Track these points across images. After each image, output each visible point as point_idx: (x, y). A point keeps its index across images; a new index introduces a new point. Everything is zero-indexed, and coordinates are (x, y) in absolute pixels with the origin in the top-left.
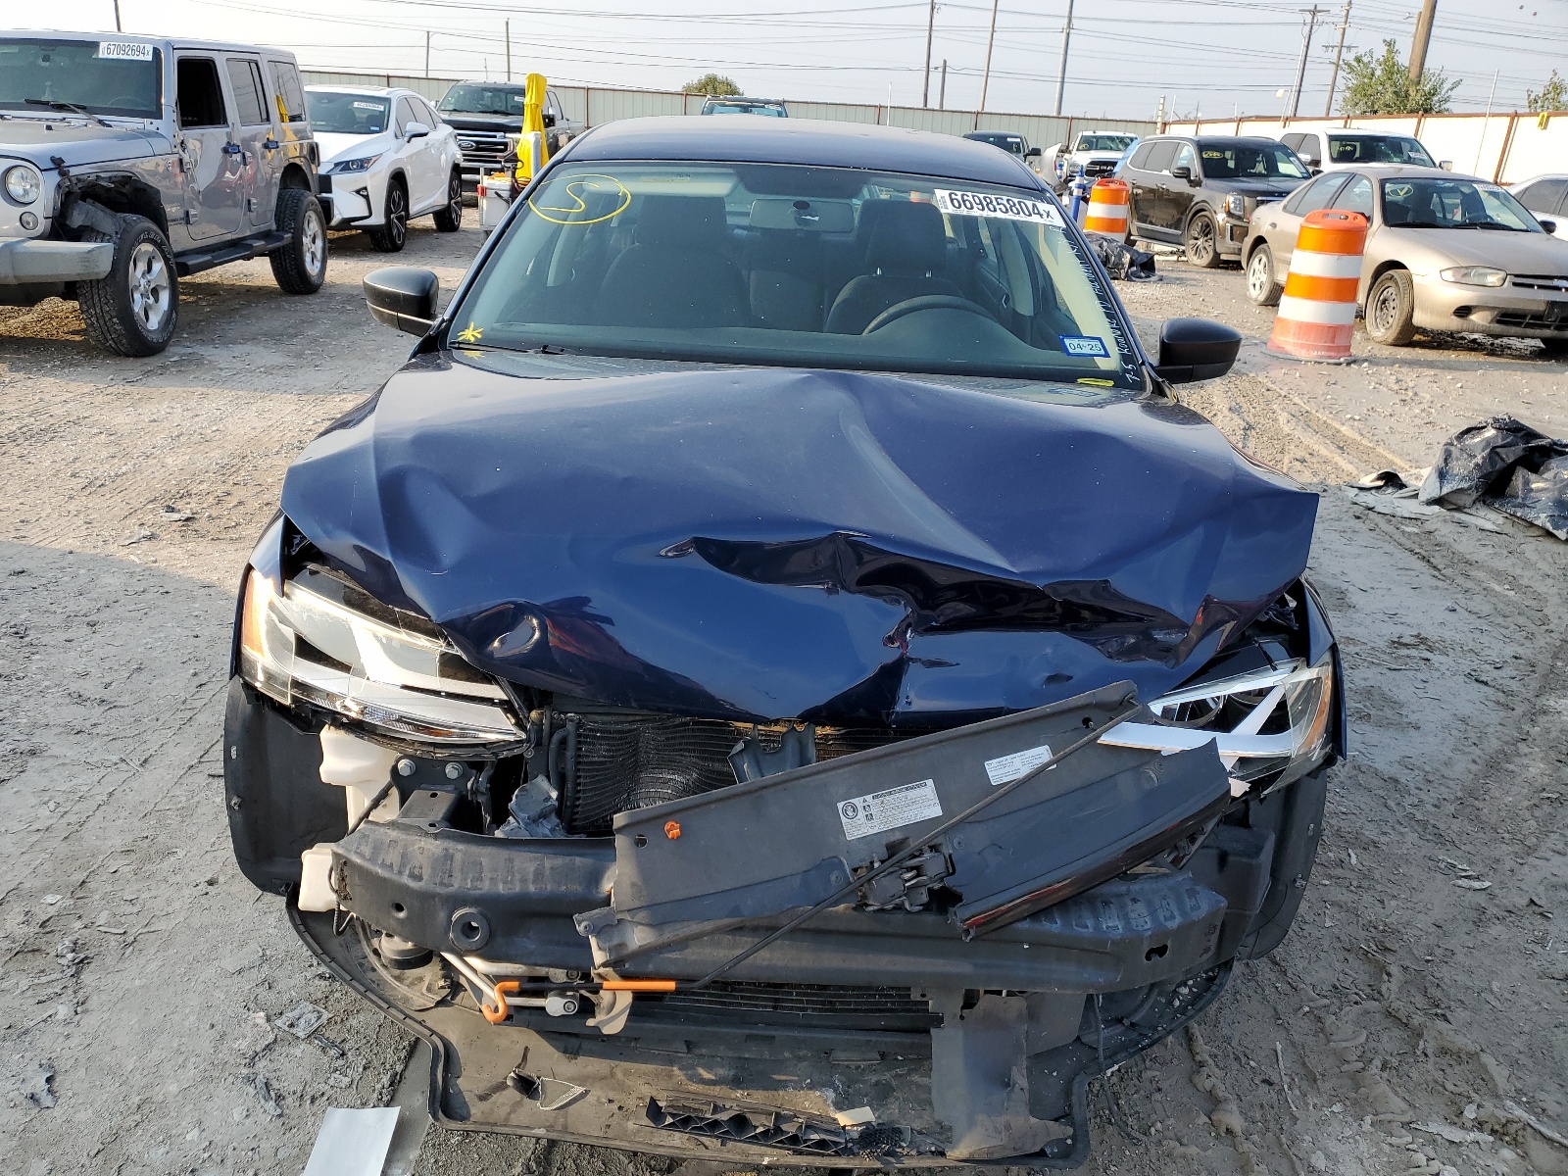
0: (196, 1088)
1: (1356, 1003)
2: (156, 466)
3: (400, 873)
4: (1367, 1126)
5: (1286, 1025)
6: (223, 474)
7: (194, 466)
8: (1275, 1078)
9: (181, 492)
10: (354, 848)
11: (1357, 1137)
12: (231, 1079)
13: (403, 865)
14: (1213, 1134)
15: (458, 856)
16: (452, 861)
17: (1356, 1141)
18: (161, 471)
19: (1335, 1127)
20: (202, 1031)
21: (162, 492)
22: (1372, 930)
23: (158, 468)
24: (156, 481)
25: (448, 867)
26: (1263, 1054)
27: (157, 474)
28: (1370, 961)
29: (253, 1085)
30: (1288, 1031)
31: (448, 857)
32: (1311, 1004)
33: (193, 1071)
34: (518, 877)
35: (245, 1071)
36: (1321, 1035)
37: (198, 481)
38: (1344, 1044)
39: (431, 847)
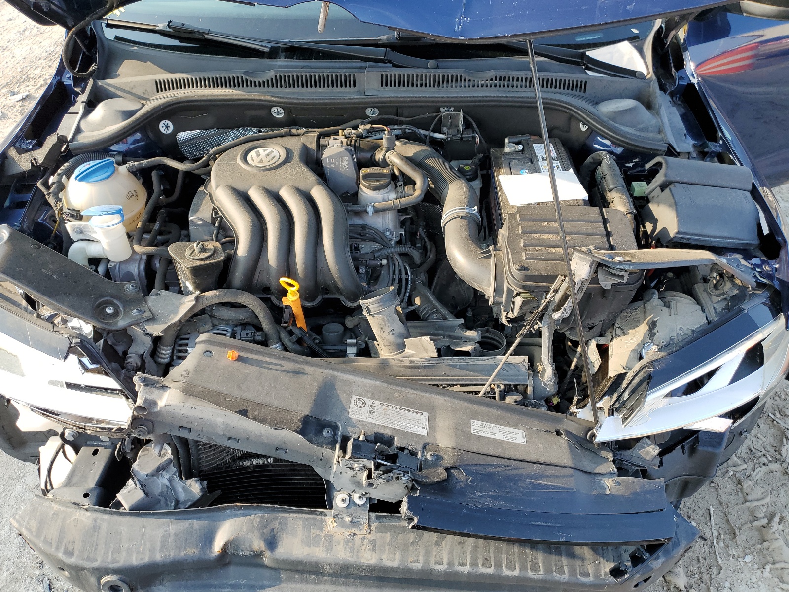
0: (8, 588)
1: (764, 464)
2: (9, 56)
3: (57, 548)
4: (767, 573)
5: (717, 487)
6: (50, 60)
7: (32, 55)
8: (708, 535)
9: (23, 77)
10: (25, 523)
11: (760, 583)
12: (28, 580)
13: (60, 541)
14: (665, 588)
15: (104, 527)
16: (98, 532)
17: (759, 586)
18: (12, 60)
19: (746, 575)
20: (12, 538)
21: (11, 78)
22: (777, 398)
23: (10, 59)
24: (8, 69)
25: (95, 539)
26: (701, 513)
27: (9, 64)
28: (774, 426)
29: (42, 585)
30: (718, 492)
31: (96, 528)
32: (734, 469)
33: (6, 573)
34: (148, 545)
35: (37, 572)
36: (740, 494)
37: (34, 67)
38: (755, 503)
39: (83, 519)
